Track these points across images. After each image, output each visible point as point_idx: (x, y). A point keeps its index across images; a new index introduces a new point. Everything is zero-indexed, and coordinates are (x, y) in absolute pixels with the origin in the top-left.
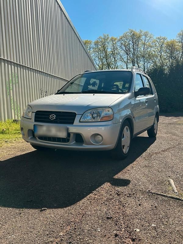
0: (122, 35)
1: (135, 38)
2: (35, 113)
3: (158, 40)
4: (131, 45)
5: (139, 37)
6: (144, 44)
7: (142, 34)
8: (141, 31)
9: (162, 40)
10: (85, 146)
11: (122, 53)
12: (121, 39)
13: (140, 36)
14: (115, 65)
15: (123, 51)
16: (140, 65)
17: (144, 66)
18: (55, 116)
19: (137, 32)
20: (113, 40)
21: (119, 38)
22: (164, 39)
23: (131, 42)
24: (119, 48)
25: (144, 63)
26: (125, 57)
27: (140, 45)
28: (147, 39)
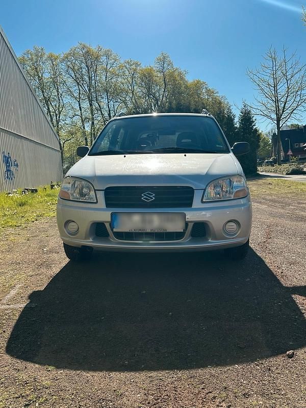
0: (68, 52)
1: (91, 59)
2: (104, 192)
3: (127, 66)
4: (84, 70)
5: (97, 58)
6: (106, 70)
7: (101, 53)
8: (100, 49)
9: (134, 67)
10: (211, 243)
11: (70, 81)
12: (67, 58)
13: (98, 56)
14: (59, 102)
15: (70, 80)
16: (102, 104)
17: (109, 107)
18: (154, 195)
19: (94, 48)
20: (51, 58)
21: (62, 56)
22: (137, 65)
23: (83, 65)
24: (64, 74)
25: (108, 102)
26: (75, 89)
27: (99, 71)
28: (111, 62)
